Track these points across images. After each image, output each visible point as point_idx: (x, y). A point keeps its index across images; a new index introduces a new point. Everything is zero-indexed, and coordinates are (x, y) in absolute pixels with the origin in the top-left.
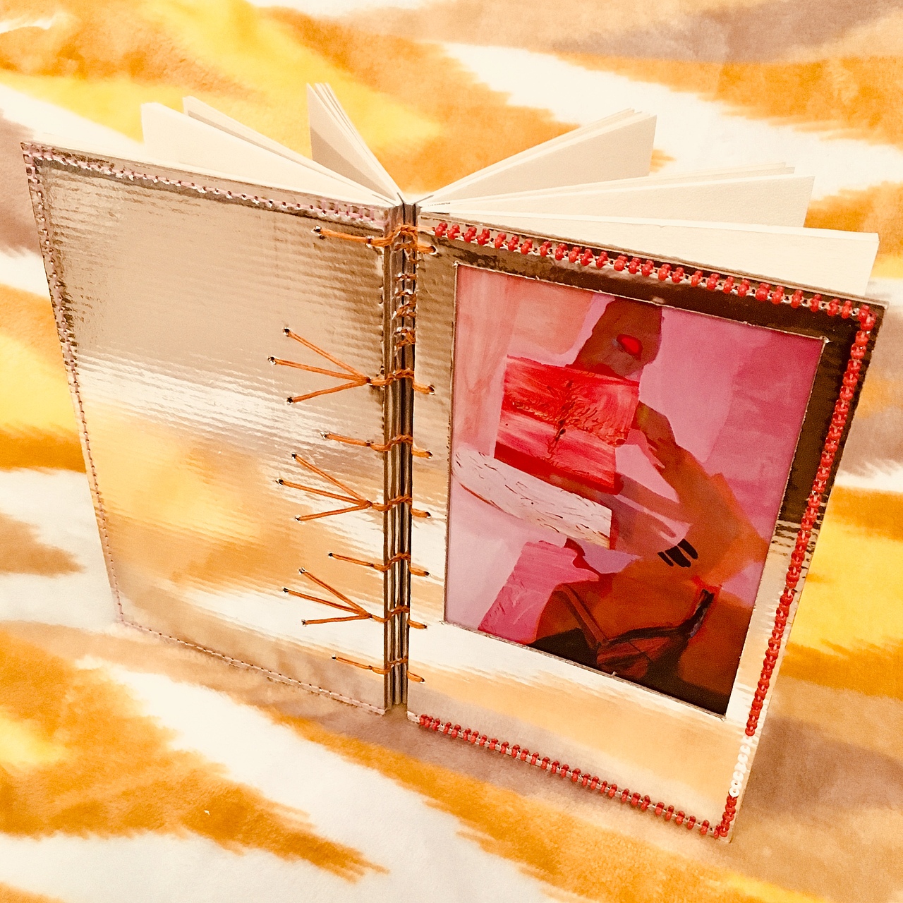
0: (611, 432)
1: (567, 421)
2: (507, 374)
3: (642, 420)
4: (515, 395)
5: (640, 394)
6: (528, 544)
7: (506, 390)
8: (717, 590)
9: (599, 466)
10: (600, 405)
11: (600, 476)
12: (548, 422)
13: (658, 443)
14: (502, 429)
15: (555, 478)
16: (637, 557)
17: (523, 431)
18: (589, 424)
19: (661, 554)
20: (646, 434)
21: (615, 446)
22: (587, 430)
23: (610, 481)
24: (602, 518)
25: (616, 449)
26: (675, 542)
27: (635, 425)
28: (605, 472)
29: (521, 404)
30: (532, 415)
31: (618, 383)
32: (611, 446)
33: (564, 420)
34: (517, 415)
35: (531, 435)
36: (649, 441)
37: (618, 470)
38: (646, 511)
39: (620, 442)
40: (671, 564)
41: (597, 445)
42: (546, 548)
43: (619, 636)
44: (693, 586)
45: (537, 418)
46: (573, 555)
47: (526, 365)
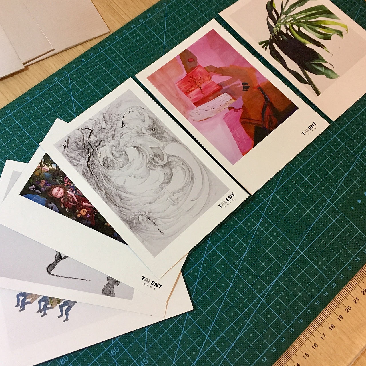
0: (207, 78)
1: (199, 85)
3: (209, 70)
4: (185, 90)
6: (224, 119)
7: (183, 91)
8: (259, 85)
9: (213, 86)
10: (200, 75)
11: (216, 88)
12: (196, 89)
13: (215, 71)
14: (191, 99)
15: (211, 98)
16: (242, 96)
17: (195, 95)
18: (202, 81)
19: (243, 90)
20: (212, 72)
21: (211, 80)
23: (218, 87)
24: (227, 96)
26: (242, 85)
27: (209, 72)
28: (216, 87)
29: (188, 90)
30: (192, 91)
31: (197, 68)
33: (198, 85)
35: (196, 94)
36: (214, 72)
37: (217, 83)
38: (230, 85)
39: (211, 78)
40: (247, 90)
41: (208, 83)
42: (228, 115)
43: (262, 117)
44: (255, 90)
45: (194, 90)
46: (233, 111)
47: (180, 82)
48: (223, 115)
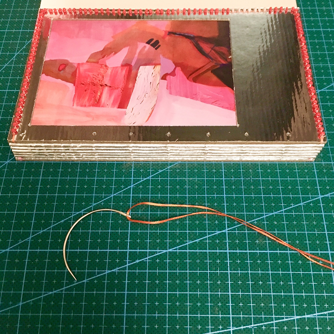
0: (102, 70)
1: (101, 84)
2: (82, 106)
3: (94, 60)
4: (91, 102)
5: (83, 62)
6: (171, 93)
7: (90, 106)
8: (165, 31)
9: (119, 72)
10: (90, 74)
12: (103, 90)
13: (103, 55)
14: (110, 106)
17: (109, 99)
19: (156, 49)
20: (100, 59)
21: (108, 67)
22: (103, 77)
23: (126, 68)
24: (146, 69)
25: (109, 67)
26: (148, 46)
27: (97, 63)
28: (122, 70)
29: (95, 100)
31: (79, 69)
32: (109, 69)
34: (102, 101)
36: (103, 57)
37: (120, 65)
39: (106, 66)
40: (160, 46)
41: (109, 73)
42: (170, 87)
43: (207, 58)
44: (167, 38)
45: (101, 94)
46: (170, 77)
47: (76, 99)
48: (165, 92)
